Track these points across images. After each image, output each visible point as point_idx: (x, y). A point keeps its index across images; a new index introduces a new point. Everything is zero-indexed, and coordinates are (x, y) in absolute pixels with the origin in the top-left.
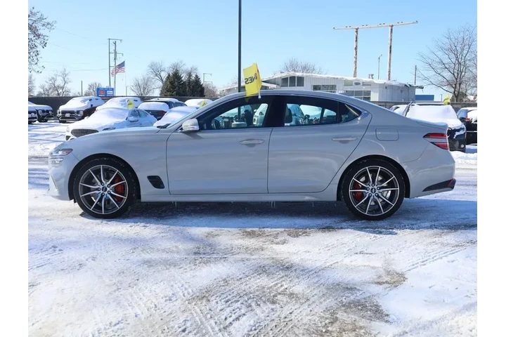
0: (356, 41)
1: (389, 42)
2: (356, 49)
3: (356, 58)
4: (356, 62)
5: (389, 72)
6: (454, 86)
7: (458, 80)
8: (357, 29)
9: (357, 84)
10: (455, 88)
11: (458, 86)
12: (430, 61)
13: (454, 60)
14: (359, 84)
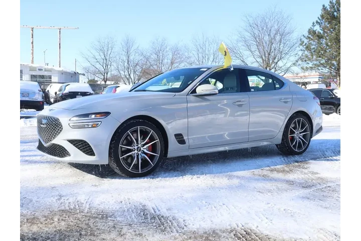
0: (32, 37)
1: (59, 40)
2: (32, 43)
3: (33, 50)
4: (33, 53)
5: (60, 62)
6: (103, 74)
7: (106, 70)
8: (33, 28)
9: (39, 70)
10: (104, 76)
11: (106, 74)
12: (87, 57)
13: (103, 57)
14: (42, 70)
